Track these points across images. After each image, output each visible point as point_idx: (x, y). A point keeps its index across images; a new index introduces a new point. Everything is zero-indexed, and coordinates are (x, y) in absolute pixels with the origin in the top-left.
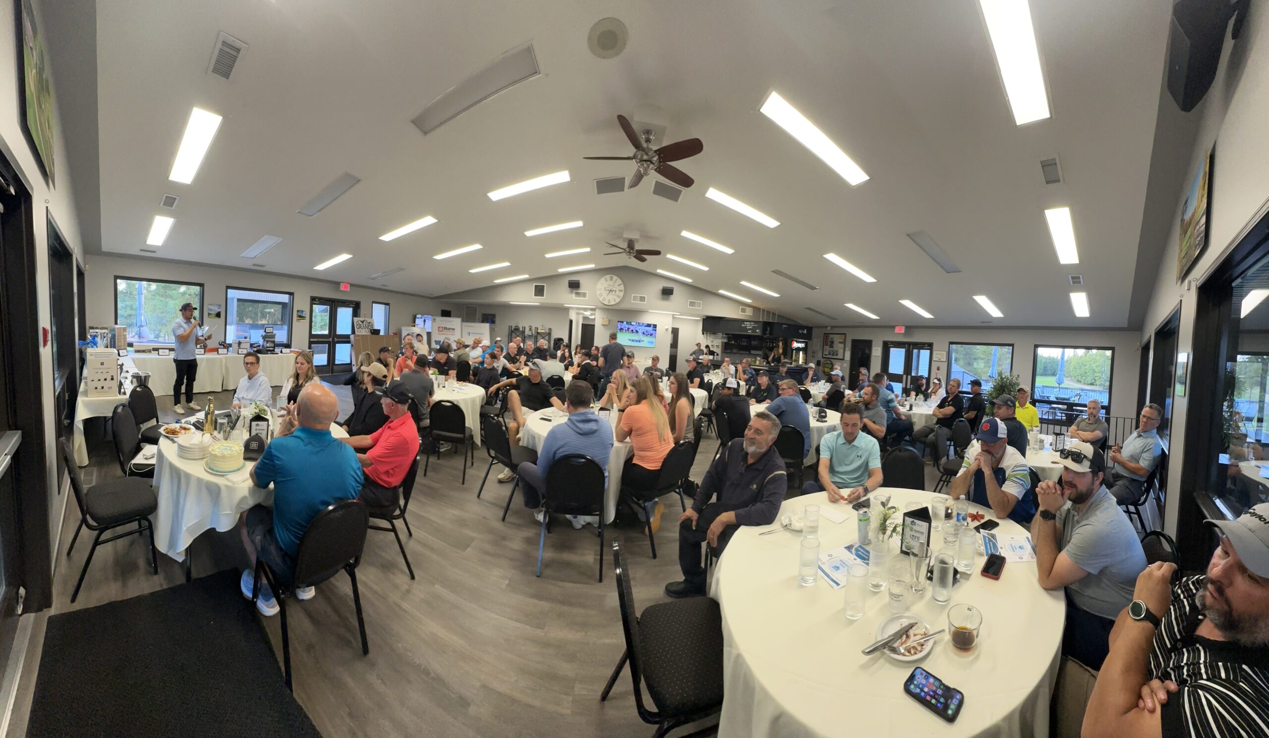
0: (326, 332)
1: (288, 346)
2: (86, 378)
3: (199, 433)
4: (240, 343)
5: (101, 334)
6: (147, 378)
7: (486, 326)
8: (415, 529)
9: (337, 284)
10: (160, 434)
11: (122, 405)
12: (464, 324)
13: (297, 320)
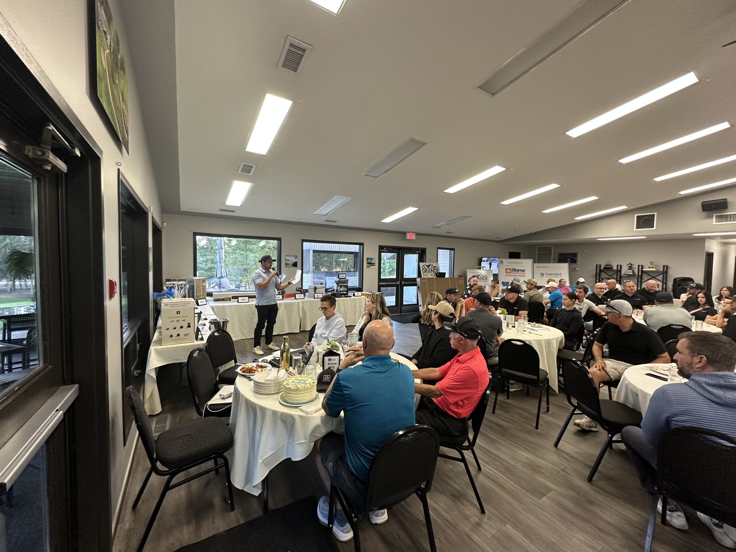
0: (394, 277)
1: (360, 289)
2: (160, 328)
3: (275, 370)
4: (315, 289)
5: (178, 285)
6: (225, 323)
7: (564, 267)
8: (485, 464)
9: (404, 233)
10: (237, 374)
11: (198, 349)
12: (536, 265)
13: (367, 266)
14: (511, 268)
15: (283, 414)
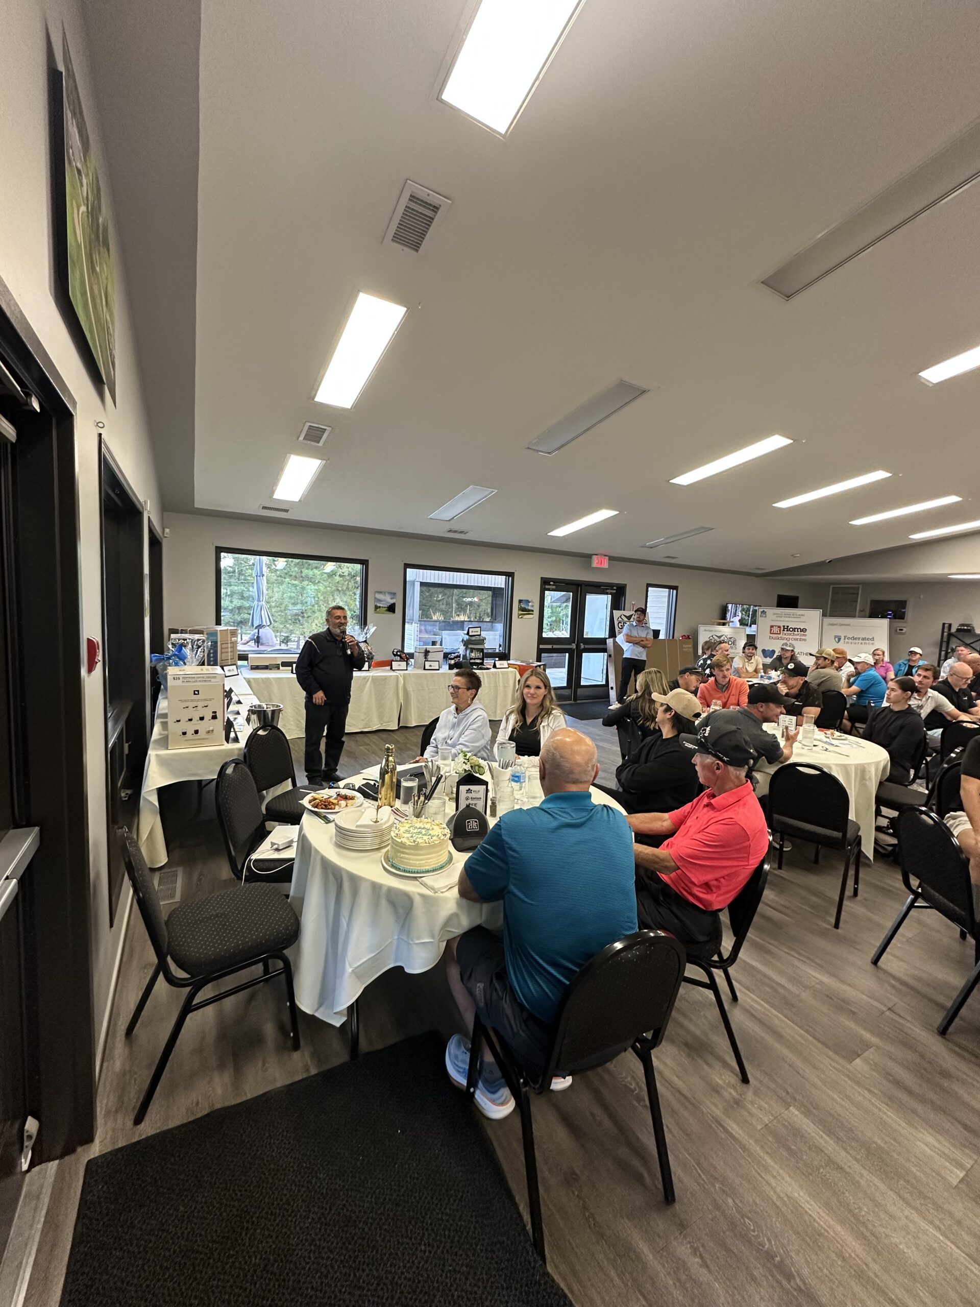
0: (566, 633)
2: (165, 716)
3: (368, 803)
4: (426, 652)
5: (193, 641)
6: (276, 713)
7: (882, 626)
9: (589, 557)
10: (304, 808)
11: (233, 761)
12: (828, 620)
13: (519, 615)
14: (782, 624)
15: (390, 890)
